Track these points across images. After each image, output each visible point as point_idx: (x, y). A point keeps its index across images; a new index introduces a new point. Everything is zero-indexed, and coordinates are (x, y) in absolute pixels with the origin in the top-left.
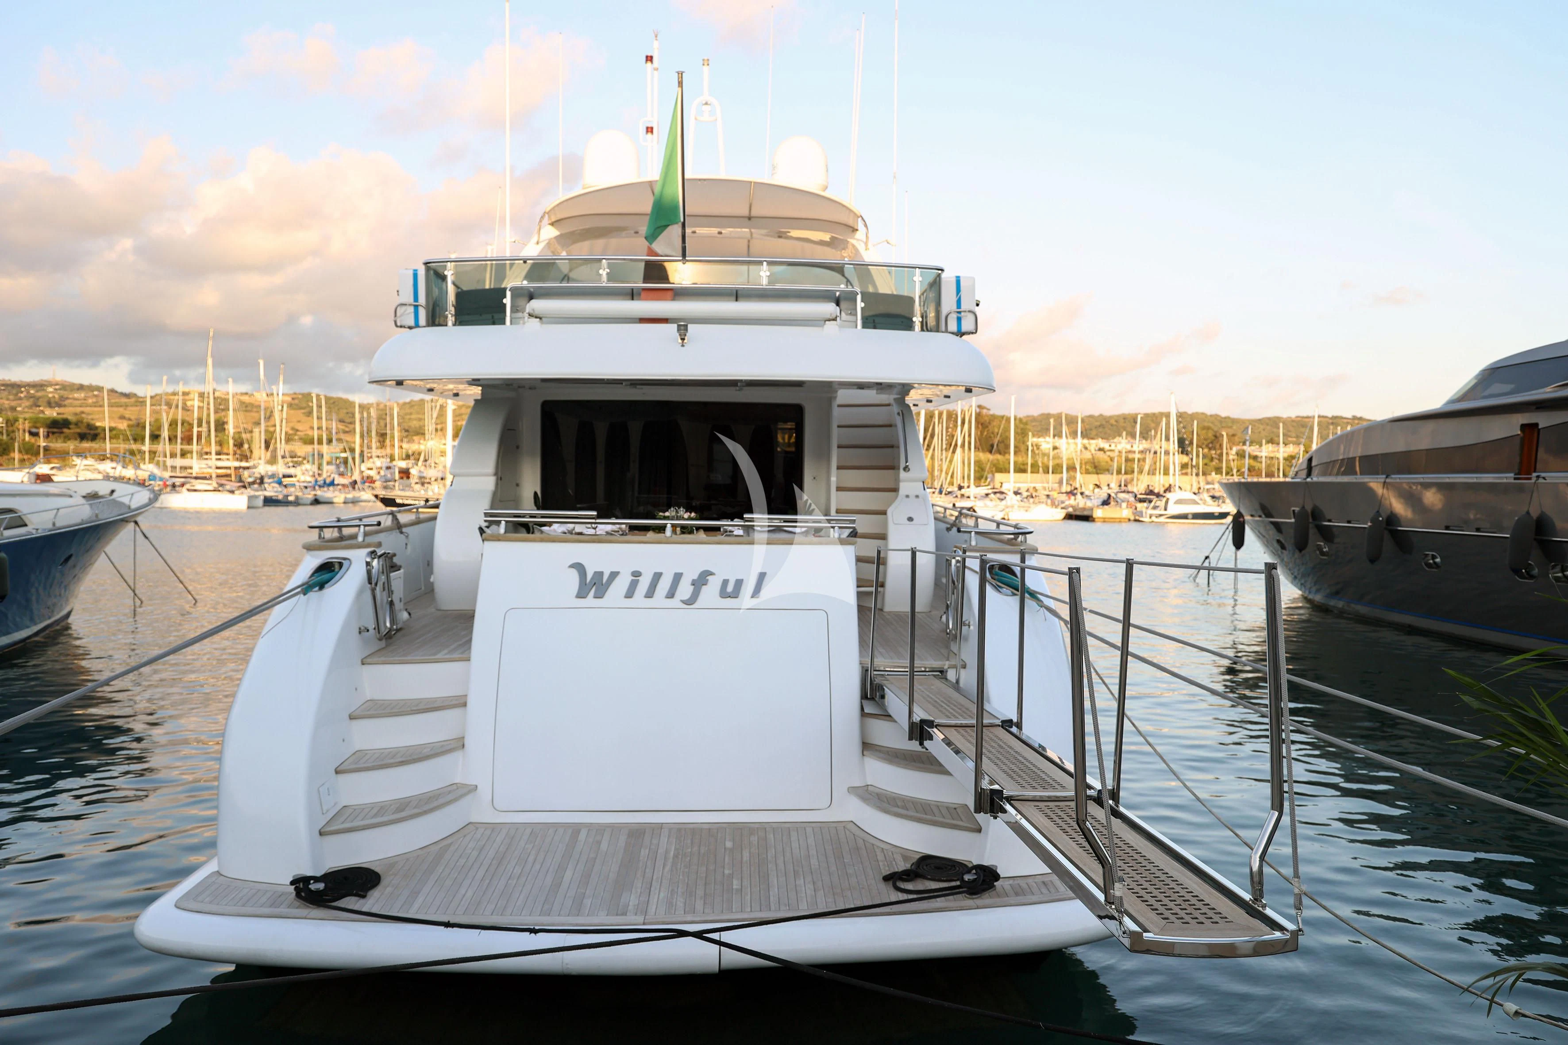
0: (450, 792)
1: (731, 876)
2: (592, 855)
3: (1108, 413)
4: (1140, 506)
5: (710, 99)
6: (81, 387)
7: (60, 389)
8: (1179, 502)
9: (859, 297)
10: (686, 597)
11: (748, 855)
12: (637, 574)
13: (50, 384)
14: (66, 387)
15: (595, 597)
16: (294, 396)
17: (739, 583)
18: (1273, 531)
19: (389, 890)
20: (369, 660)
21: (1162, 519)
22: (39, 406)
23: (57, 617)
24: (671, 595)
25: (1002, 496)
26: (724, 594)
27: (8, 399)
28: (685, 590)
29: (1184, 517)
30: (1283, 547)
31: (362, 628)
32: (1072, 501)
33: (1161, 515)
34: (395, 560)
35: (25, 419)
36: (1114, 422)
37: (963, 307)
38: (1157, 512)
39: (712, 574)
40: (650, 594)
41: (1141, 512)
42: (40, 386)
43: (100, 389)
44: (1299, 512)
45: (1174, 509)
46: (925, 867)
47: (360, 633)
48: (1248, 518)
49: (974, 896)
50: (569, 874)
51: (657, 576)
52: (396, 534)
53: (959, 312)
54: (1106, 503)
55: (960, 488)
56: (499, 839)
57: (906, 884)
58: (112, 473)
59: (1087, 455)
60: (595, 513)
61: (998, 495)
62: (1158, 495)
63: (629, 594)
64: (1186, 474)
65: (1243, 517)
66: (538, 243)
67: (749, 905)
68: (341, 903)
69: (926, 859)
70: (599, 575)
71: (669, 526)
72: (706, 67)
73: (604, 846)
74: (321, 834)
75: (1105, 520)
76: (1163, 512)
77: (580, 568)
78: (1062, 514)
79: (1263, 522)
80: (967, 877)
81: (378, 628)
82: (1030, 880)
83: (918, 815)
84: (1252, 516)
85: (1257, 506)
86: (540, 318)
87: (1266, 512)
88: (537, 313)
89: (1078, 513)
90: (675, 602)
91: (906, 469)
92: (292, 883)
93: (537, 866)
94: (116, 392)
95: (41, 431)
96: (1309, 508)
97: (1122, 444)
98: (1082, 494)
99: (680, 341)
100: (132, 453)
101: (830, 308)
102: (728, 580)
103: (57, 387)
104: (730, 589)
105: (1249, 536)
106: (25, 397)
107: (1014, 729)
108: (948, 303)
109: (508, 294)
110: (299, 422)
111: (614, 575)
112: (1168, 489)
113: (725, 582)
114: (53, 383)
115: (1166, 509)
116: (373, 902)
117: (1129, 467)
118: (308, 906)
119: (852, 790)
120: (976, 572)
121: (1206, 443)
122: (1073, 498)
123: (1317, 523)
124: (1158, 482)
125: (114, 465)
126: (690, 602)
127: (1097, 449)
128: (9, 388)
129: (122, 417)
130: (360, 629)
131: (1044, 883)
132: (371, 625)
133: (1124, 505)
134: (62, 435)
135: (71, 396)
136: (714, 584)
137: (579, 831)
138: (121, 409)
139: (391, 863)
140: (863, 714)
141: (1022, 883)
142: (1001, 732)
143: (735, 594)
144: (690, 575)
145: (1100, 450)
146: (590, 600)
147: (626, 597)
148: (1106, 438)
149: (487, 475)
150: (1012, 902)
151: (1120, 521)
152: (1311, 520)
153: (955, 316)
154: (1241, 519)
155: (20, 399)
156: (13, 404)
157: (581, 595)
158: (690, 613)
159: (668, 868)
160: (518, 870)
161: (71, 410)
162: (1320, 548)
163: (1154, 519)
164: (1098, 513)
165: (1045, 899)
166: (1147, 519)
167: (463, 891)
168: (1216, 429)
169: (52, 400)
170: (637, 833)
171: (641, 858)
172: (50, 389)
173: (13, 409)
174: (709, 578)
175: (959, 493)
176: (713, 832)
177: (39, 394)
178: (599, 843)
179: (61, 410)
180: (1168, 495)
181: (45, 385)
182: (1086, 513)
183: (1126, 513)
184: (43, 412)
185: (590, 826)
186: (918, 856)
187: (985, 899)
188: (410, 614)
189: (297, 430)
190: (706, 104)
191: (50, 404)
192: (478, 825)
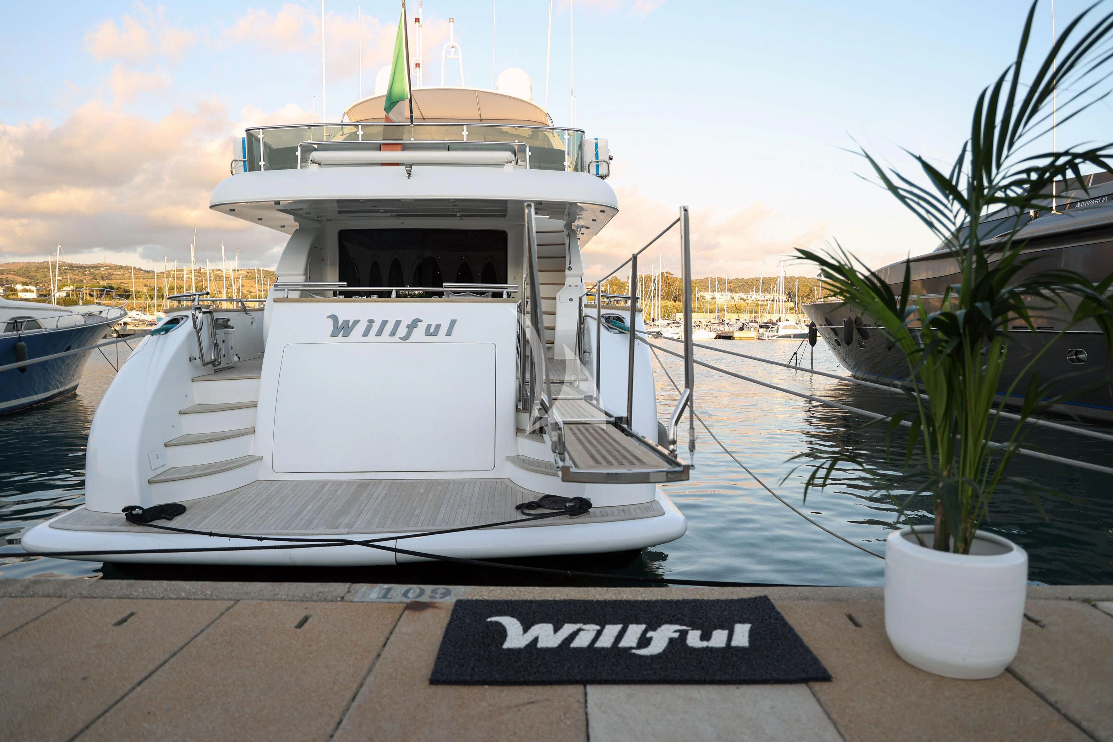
0: (244, 460)
1: (416, 508)
2: (330, 497)
3: (746, 277)
4: (762, 330)
5: (455, 44)
6: (121, 267)
7: (108, 269)
8: (786, 327)
9: (528, 149)
10: (403, 335)
11: (432, 496)
12: (371, 321)
13: (103, 266)
14: (111, 267)
15: (343, 336)
16: (249, 271)
17: (438, 326)
18: (832, 334)
19: (189, 516)
20: (196, 379)
21: (775, 338)
22: (97, 279)
23: (67, 387)
24: (393, 334)
25: (679, 325)
26: (428, 333)
27: (78, 276)
28: (402, 331)
29: (788, 337)
30: (839, 344)
31: (192, 358)
32: (721, 328)
33: (775, 336)
34: (229, 323)
35: (87, 287)
36: (749, 283)
37: (600, 158)
38: (771, 334)
39: (420, 321)
40: (379, 334)
41: (763, 334)
42: (97, 267)
43: (130, 268)
44: (847, 320)
45: (782, 332)
46: (546, 502)
47: (190, 361)
48: (818, 327)
49: (573, 517)
50: (310, 507)
51: (385, 323)
52: (243, 315)
53: (598, 162)
54: (741, 329)
55: (653, 320)
56: (272, 489)
57: (530, 511)
58: (137, 317)
59: (733, 303)
60: (345, 283)
61: (676, 324)
62: (773, 324)
63: (366, 334)
64: (793, 313)
65: (815, 326)
66: (342, 135)
67: (421, 522)
68: (154, 523)
69: (547, 497)
70: (347, 322)
71: (394, 291)
72: (451, 23)
73: (339, 492)
74: (150, 482)
75: (740, 339)
76: (776, 334)
77: (334, 318)
78: (714, 335)
79: (826, 328)
80: (568, 505)
81: (202, 357)
82: (613, 509)
83: (547, 470)
84: (821, 325)
85: (824, 319)
86: (319, 164)
87: (828, 323)
88: (316, 160)
89: (724, 335)
90: (396, 339)
91: (570, 268)
92: (123, 511)
93: (291, 503)
94: (142, 270)
95: (95, 294)
96: (853, 318)
97: (755, 296)
98: (727, 324)
99: (407, 175)
100: (150, 306)
101: (508, 155)
102: (431, 325)
103: (107, 268)
104: (432, 330)
105: (820, 339)
106: (88, 274)
107: (594, 402)
108: (589, 155)
109: (299, 148)
110: (252, 287)
111: (356, 322)
112: (779, 320)
113: (429, 326)
114: (105, 265)
115: (777, 332)
116: (177, 522)
117: (756, 309)
118: (132, 525)
119: (509, 458)
120: (596, 319)
121: (805, 294)
122: (722, 326)
123: (859, 327)
124: (775, 318)
125: (138, 312)
126: (405, 338)
127: (739, 299)
128: (79, 269)
129: (146, 286)
130: (190, 358)
131: (623, 510)
132: (197, 355)
133: (752, 329)
134: (109, 296)
135: (115, 273)
136: (422, 327)
137: (326, 484)
138: (145, 280)
139: (196, 503)
140: (517, 410)
141: (609, 511)
142: (583, 403)
143: (435, 333)
144: (407, 321)
145: (741, 299)
146: (340, 338)
147: (364, 335)
148: (745, 291)
149: (300, 275)
150: (598, 520)
151: (750, 339)
152: (854, 326)
153: (594, 164)
154: (814, 327)
155: (85, 275)
156: (81, 278)
157: (334, 335)
158: (405, 344)
159: (376, 503)
160: (277, 506)
161: (116, 281)
162: (860, 343)
163: (770, 338)
164: (736, 334)
165: (621, 518)
166: (767, 338)
167: (236, 516)
168: (811, 286)
169: (104, 276)
170: (363, 485)
171: (361, 498)
172: (103, 269)
173: (81, 281)
174: (419, 323)
175: (652, 324)
176: (414, 484)
177: (97, 272)
178: (337, 490)
179: (109, 281)
180: (779, 323)
181: (100, 267)
182: (729, 335)
183: (753, 334)
184: (99, 283)
185: (334, 482)
186: (542, 496)
187: (581, 518)
188: (239, 358)
189: (251, 292)
190: (453, 47)
191: (102, 278)
192: (262, 482)
